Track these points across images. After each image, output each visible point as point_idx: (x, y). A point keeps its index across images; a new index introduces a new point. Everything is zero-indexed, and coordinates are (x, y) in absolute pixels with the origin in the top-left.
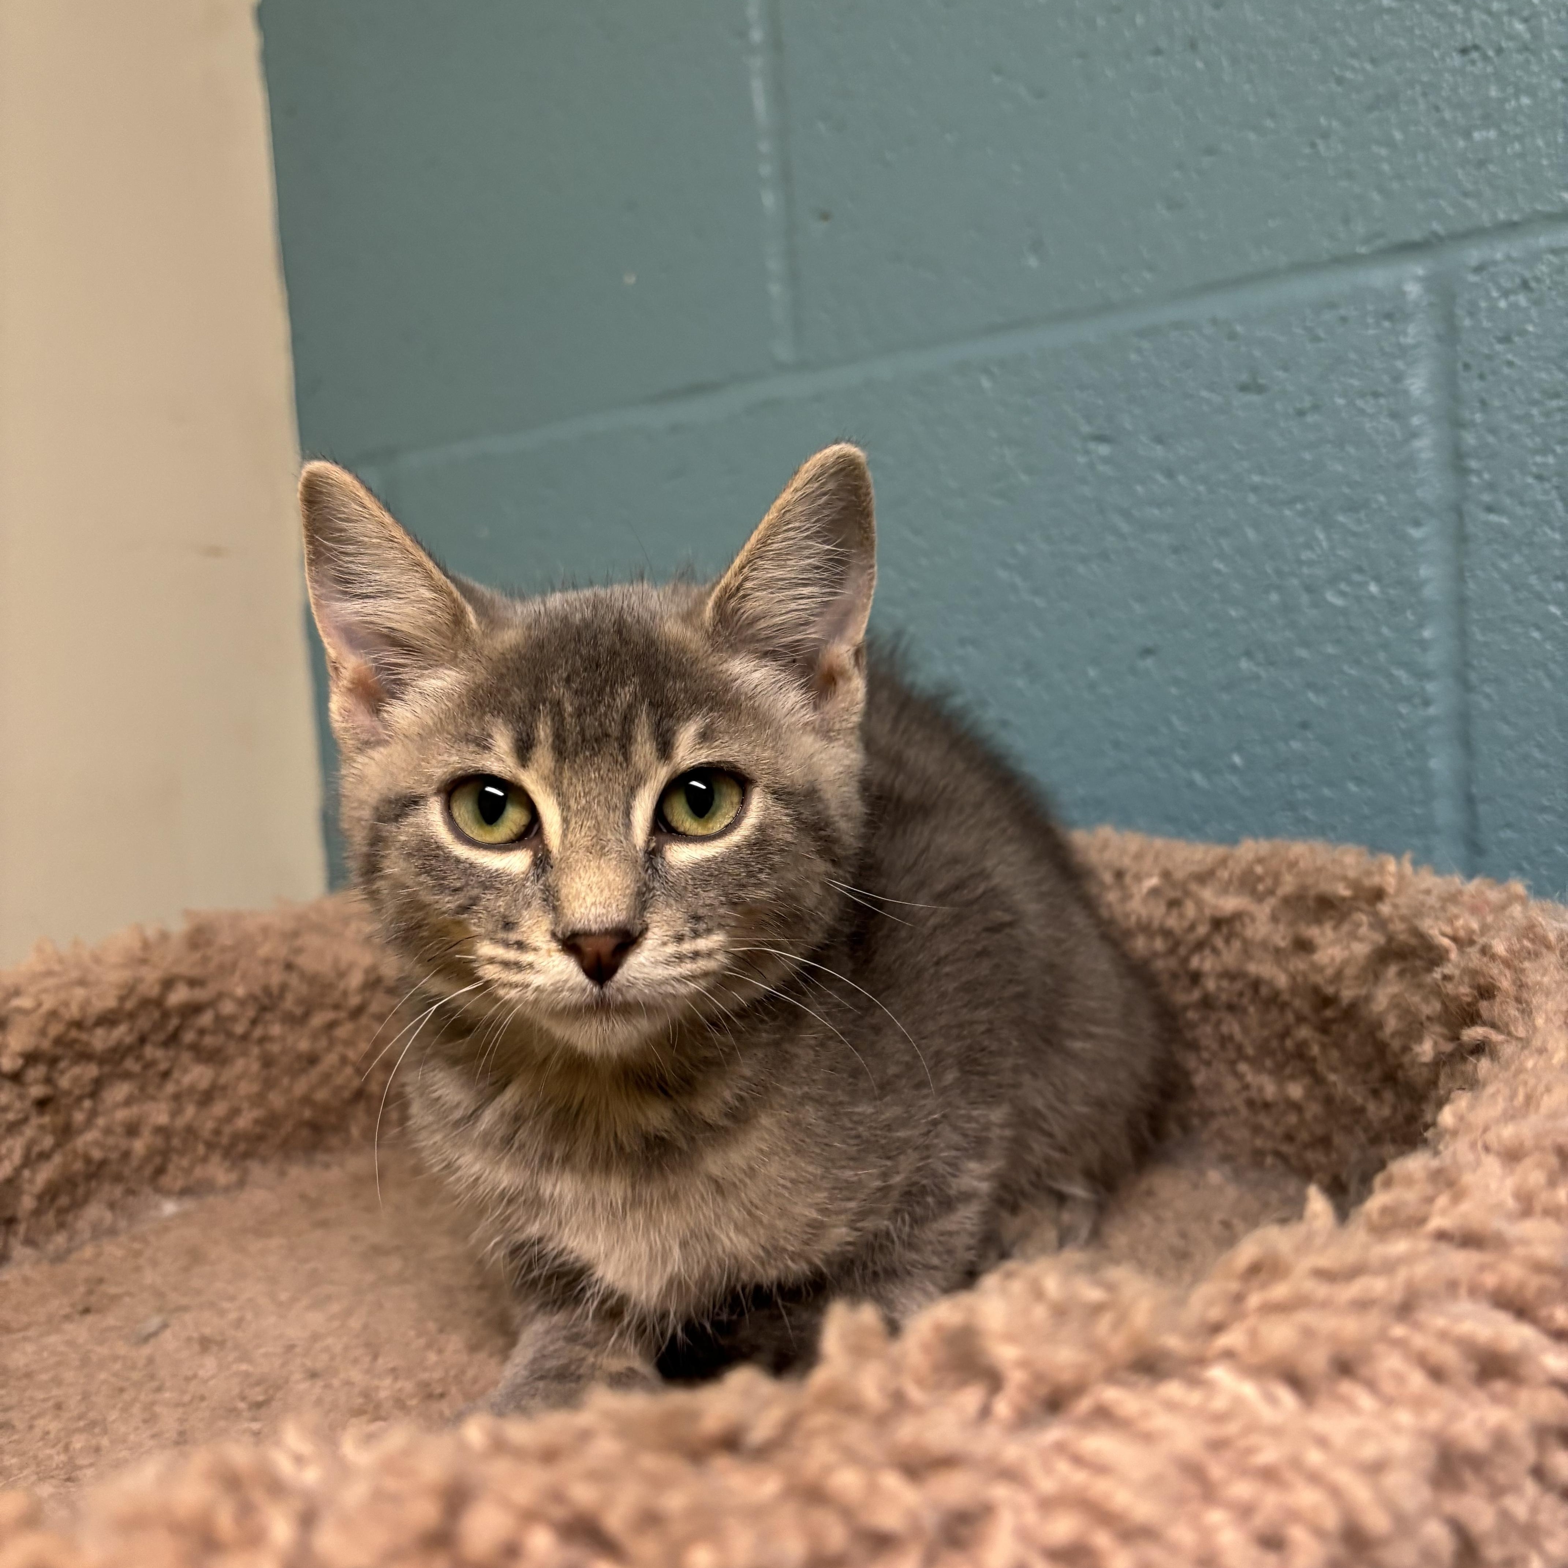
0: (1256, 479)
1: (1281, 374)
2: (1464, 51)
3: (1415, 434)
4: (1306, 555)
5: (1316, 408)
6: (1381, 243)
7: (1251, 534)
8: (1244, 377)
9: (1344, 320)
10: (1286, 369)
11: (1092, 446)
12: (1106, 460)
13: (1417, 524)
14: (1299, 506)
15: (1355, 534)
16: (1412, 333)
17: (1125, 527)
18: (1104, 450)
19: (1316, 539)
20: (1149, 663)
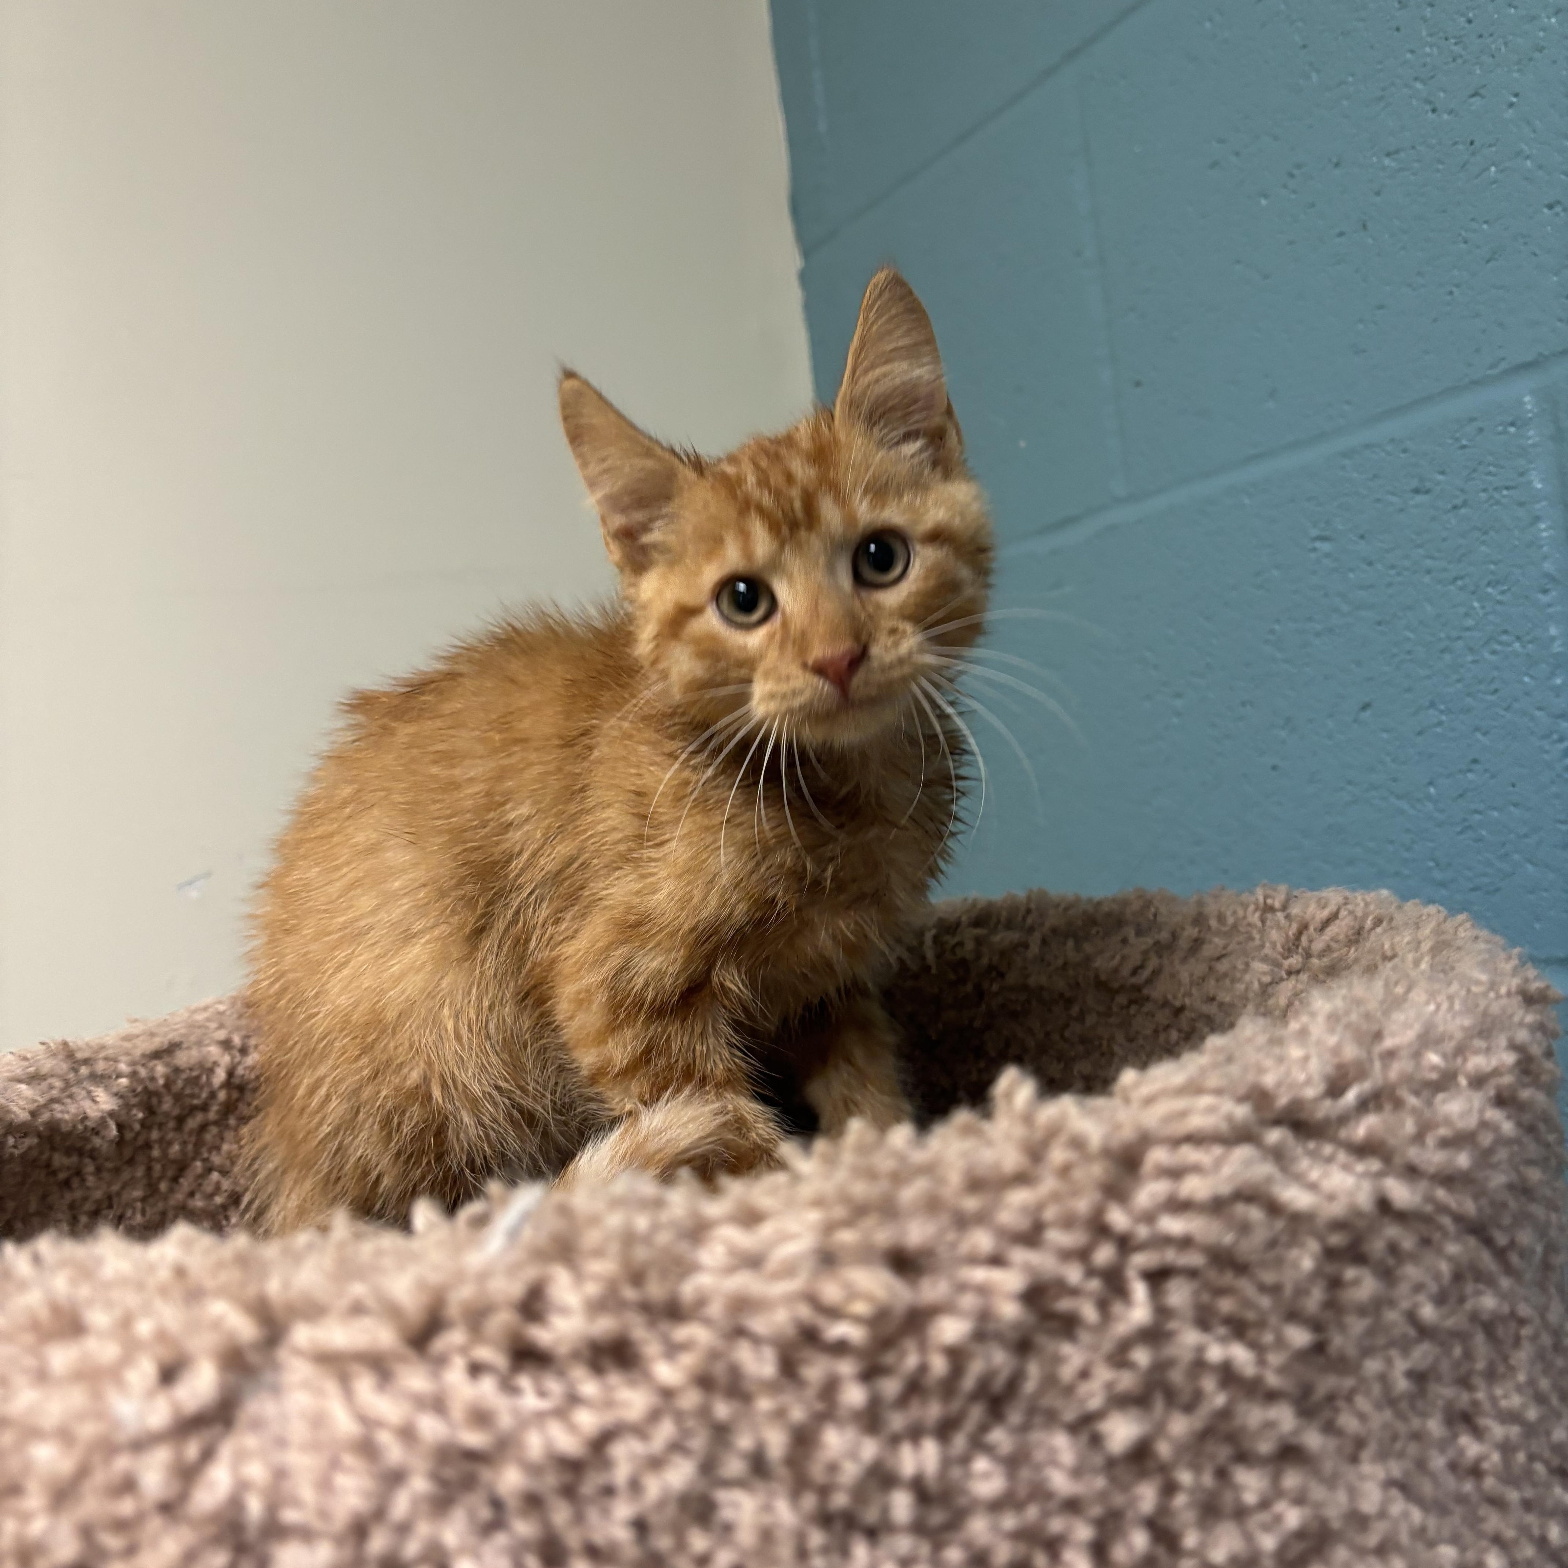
0: (1429, 563)
1: (1441, 478)
2: (1550, 207)
3: (1537, 519)
4: (1470, 622)
5: (1465, 504)
6: (1503, 366)
7: (1429, 608)
8: (1415, 483)
9: (1481, 430)
10: (1443, 473)
11: (1318, 544)
12: (1327, 555)
13: (1545, 591)
14: (1460, 583)
15: (1499, 602)
16: (1532, 435)
17: (1345, 608)
18: (1326, 547)
19: (1474, 608)
20: (1367, 714)
